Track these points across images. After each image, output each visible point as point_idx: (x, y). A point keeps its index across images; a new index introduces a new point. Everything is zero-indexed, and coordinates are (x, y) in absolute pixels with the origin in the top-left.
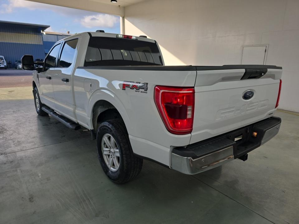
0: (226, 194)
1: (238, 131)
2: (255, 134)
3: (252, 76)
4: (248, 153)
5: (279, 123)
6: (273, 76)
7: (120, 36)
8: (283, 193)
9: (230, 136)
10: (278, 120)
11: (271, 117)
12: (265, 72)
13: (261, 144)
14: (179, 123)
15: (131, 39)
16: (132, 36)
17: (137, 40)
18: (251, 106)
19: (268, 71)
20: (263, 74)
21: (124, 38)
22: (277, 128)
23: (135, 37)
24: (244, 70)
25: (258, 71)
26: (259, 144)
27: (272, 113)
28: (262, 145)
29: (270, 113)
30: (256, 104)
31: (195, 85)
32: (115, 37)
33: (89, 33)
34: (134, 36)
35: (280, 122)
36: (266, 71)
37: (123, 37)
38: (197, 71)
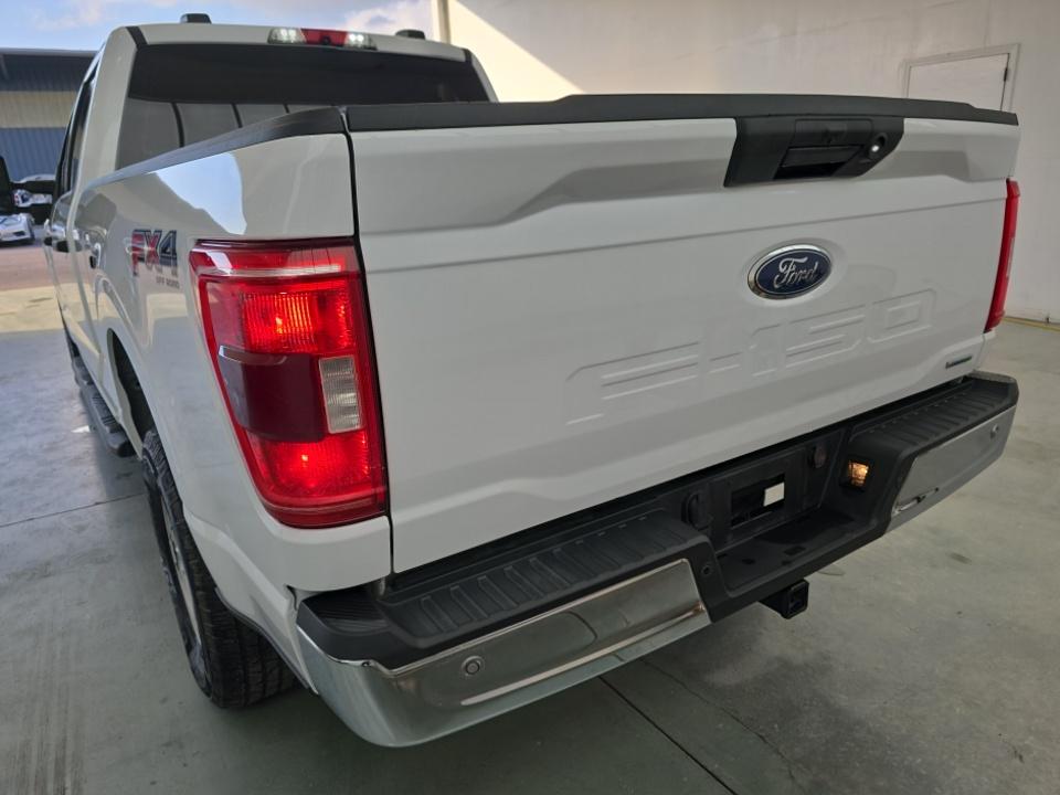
0: (714, 767)
1: (755, 464)
2: (862, 471)
3: (795, 160)
4: (807, 578)
5: (1004, 403)
6: (953, 163)
7: (289, 36)
8: (1017, 761)
9: (697, 497)
10: (1001, 392)
11: (966, 379)
12: (890, 140)
13: (891, 524)
14: (305, 458)
15: (342, 45)
16: (344, 34)
17: (374, 49)
18: (814, 333)
19: (906, 130)
20: (875, 148)
21: (308, 42)
22: (993, 435)
23: (364, 34)
24: (733, 121)
25: (834, 127)
26: (874, 523)
27: (968, 359)
28: (894, 528)
29: (951, 360)
30: (856, 318)
31: (362, 229)
32: (263, 40)
33: (135, 32)
34: (356, 34)
35: (1007, 401)
36: (897, 135)
37: (302, 38)
38: (354, 136)
